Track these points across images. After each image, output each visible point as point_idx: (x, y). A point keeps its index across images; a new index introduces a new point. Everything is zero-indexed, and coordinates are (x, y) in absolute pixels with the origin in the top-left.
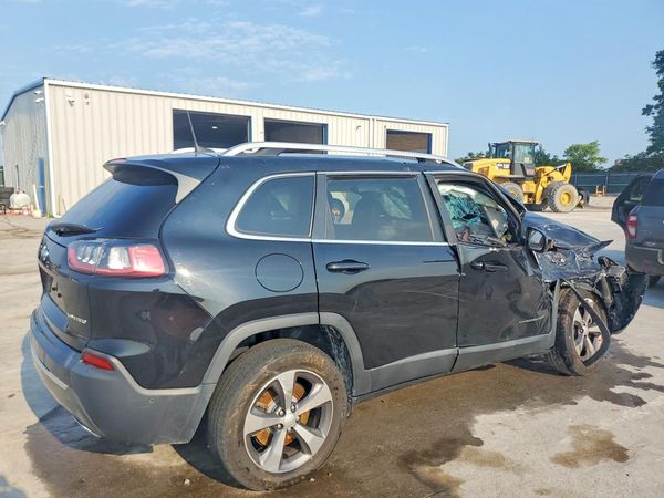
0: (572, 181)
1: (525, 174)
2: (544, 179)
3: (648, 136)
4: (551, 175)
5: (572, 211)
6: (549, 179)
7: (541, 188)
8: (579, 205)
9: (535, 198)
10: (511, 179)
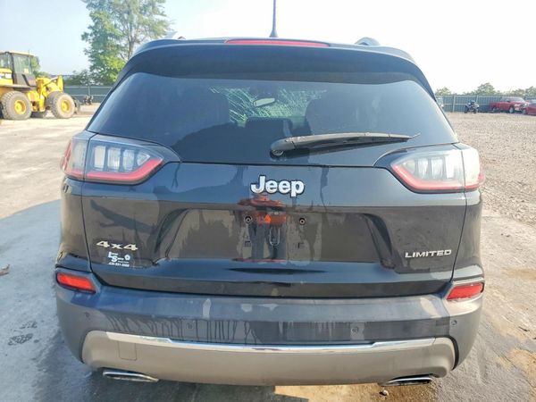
0: (65, 90)
1: (28, 84)
2: (44, 89)
3: (87, 57)
4: (48, 86)
5: (72, 117)
6: (47, 89)
7: (43, 98)
8: (75, 113)
9: (38, 106)
10: (15, 89)
